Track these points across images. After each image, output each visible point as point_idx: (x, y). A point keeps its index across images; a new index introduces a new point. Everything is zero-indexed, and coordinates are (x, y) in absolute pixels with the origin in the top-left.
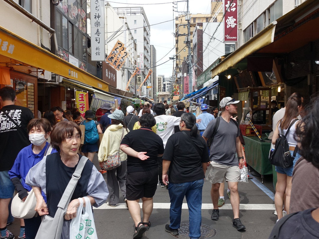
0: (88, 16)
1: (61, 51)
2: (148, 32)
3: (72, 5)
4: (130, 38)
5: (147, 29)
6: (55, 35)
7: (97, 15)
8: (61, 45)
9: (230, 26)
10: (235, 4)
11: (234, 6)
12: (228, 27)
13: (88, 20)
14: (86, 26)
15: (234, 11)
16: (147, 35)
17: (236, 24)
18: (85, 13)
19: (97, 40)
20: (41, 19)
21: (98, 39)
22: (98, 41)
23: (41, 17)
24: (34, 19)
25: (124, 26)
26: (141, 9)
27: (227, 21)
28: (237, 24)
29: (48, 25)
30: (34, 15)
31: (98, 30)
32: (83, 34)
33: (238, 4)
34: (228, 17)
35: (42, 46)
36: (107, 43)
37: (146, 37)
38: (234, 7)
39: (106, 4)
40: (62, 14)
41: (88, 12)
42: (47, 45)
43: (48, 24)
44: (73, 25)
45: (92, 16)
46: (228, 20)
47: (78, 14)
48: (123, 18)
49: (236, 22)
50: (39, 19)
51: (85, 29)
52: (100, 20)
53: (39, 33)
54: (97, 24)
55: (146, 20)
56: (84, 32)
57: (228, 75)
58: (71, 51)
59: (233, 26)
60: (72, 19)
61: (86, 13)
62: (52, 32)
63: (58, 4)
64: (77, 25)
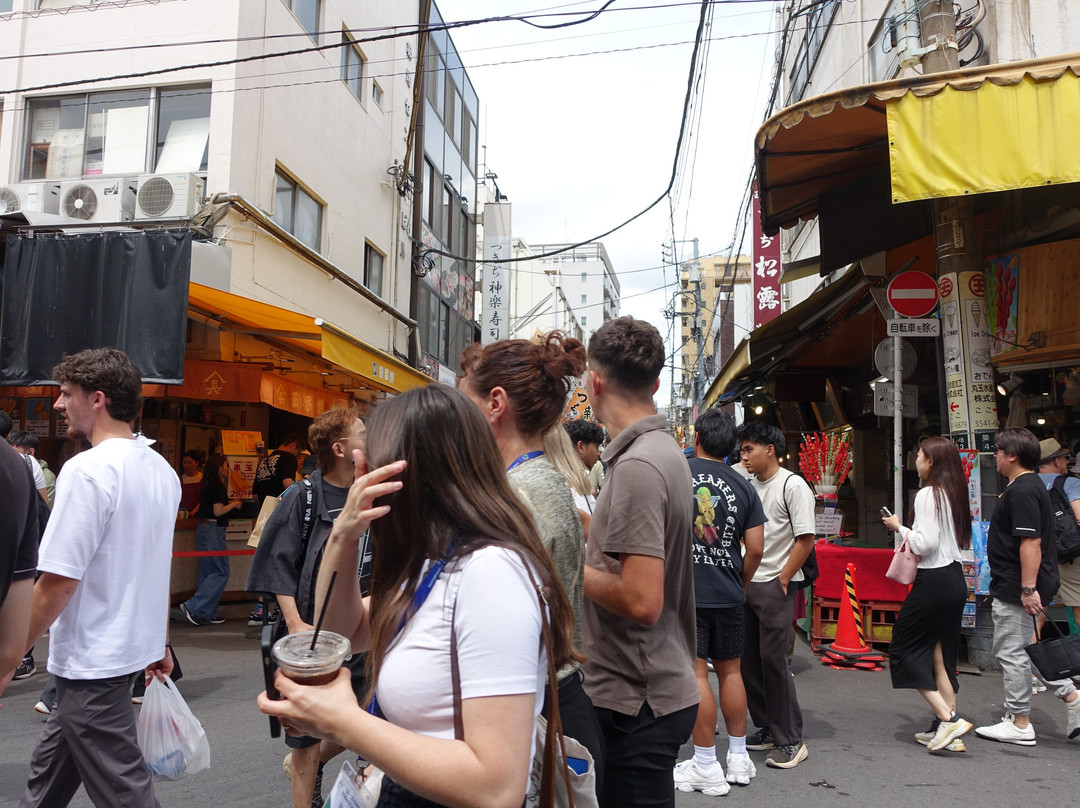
0: (478, 286)
1: (425, 359)
2: (614, 299)
3: (449, 272)
4: (568, 319)
5: (613, 293)
6: (417, 330)
7: (496, 284)
8: (426, 349)
9: (765, 305)
10: (775, 262)
11: (773, 265)
12: (761, 308)
13: (477, 293)
14: (473, 304)
15: (773, 275)
16: (613, 305)
17: (778, 302)
18: (472, 282)
19: (492, 334)
20: (396, 305)
21: (495, 332)
22: (496, 336)
23: (395, 300)
24: (385, 307)
25: (554, 293)
26: (598, 247)
27: (758, 297)
28: (780, 301)
29: (406, 314)
30: (384, 300)
31: (496, 313)
32: (467, 323)
33: (782, 261)
34: (762, 288)
35: (396, 353)
36: (516, 330)
37: (609, 312)
38: (774, 268)
39: (516, 243)
40: (430, 290)
41: (477, 279)
42: (404, 350)
43: (405, 312)
44: (448, 307)
45: (486, 287)
46: (762, 294)
47: (458, 286)
48: (554, 273)
49: (777, 298)
50: (392, 306)
51: (470, 312)
52: (501, 294)
53: (392, 329)
54: (496, 302)
55: (610, 273)
56: (469, 318)
57: (756, 406)
58: (442, 357)
59: (772, 306)
60: (446, 295)
61: (474, 280)
62: (411, 326)
63: (425, 275)
64: (455, 307)
